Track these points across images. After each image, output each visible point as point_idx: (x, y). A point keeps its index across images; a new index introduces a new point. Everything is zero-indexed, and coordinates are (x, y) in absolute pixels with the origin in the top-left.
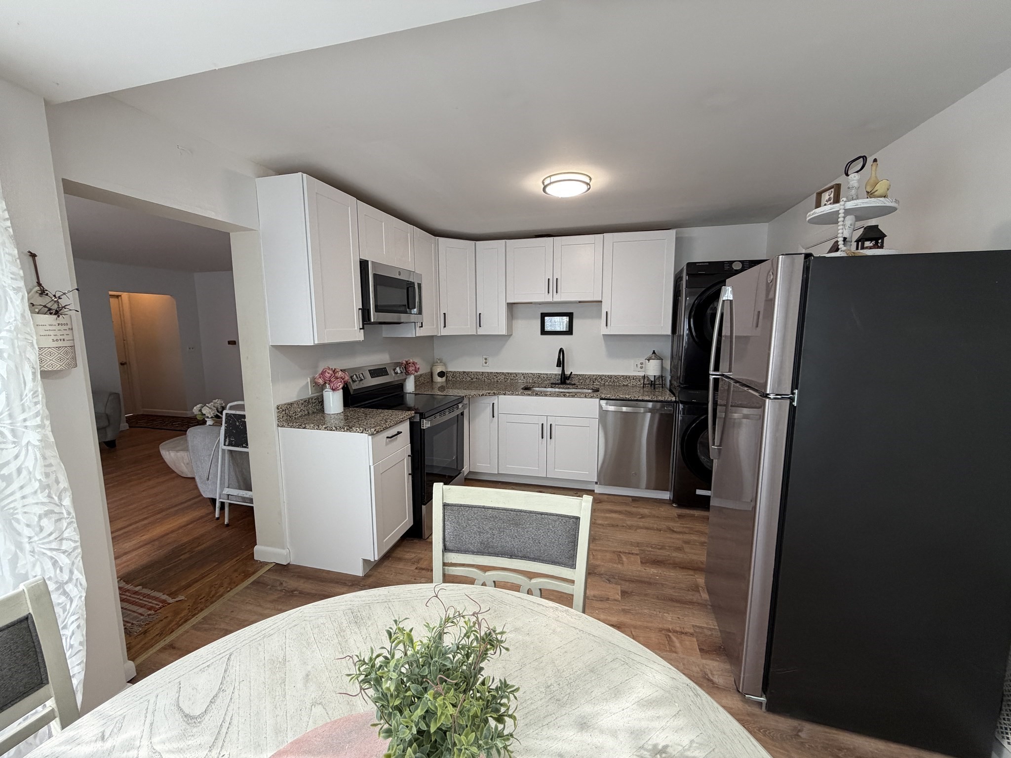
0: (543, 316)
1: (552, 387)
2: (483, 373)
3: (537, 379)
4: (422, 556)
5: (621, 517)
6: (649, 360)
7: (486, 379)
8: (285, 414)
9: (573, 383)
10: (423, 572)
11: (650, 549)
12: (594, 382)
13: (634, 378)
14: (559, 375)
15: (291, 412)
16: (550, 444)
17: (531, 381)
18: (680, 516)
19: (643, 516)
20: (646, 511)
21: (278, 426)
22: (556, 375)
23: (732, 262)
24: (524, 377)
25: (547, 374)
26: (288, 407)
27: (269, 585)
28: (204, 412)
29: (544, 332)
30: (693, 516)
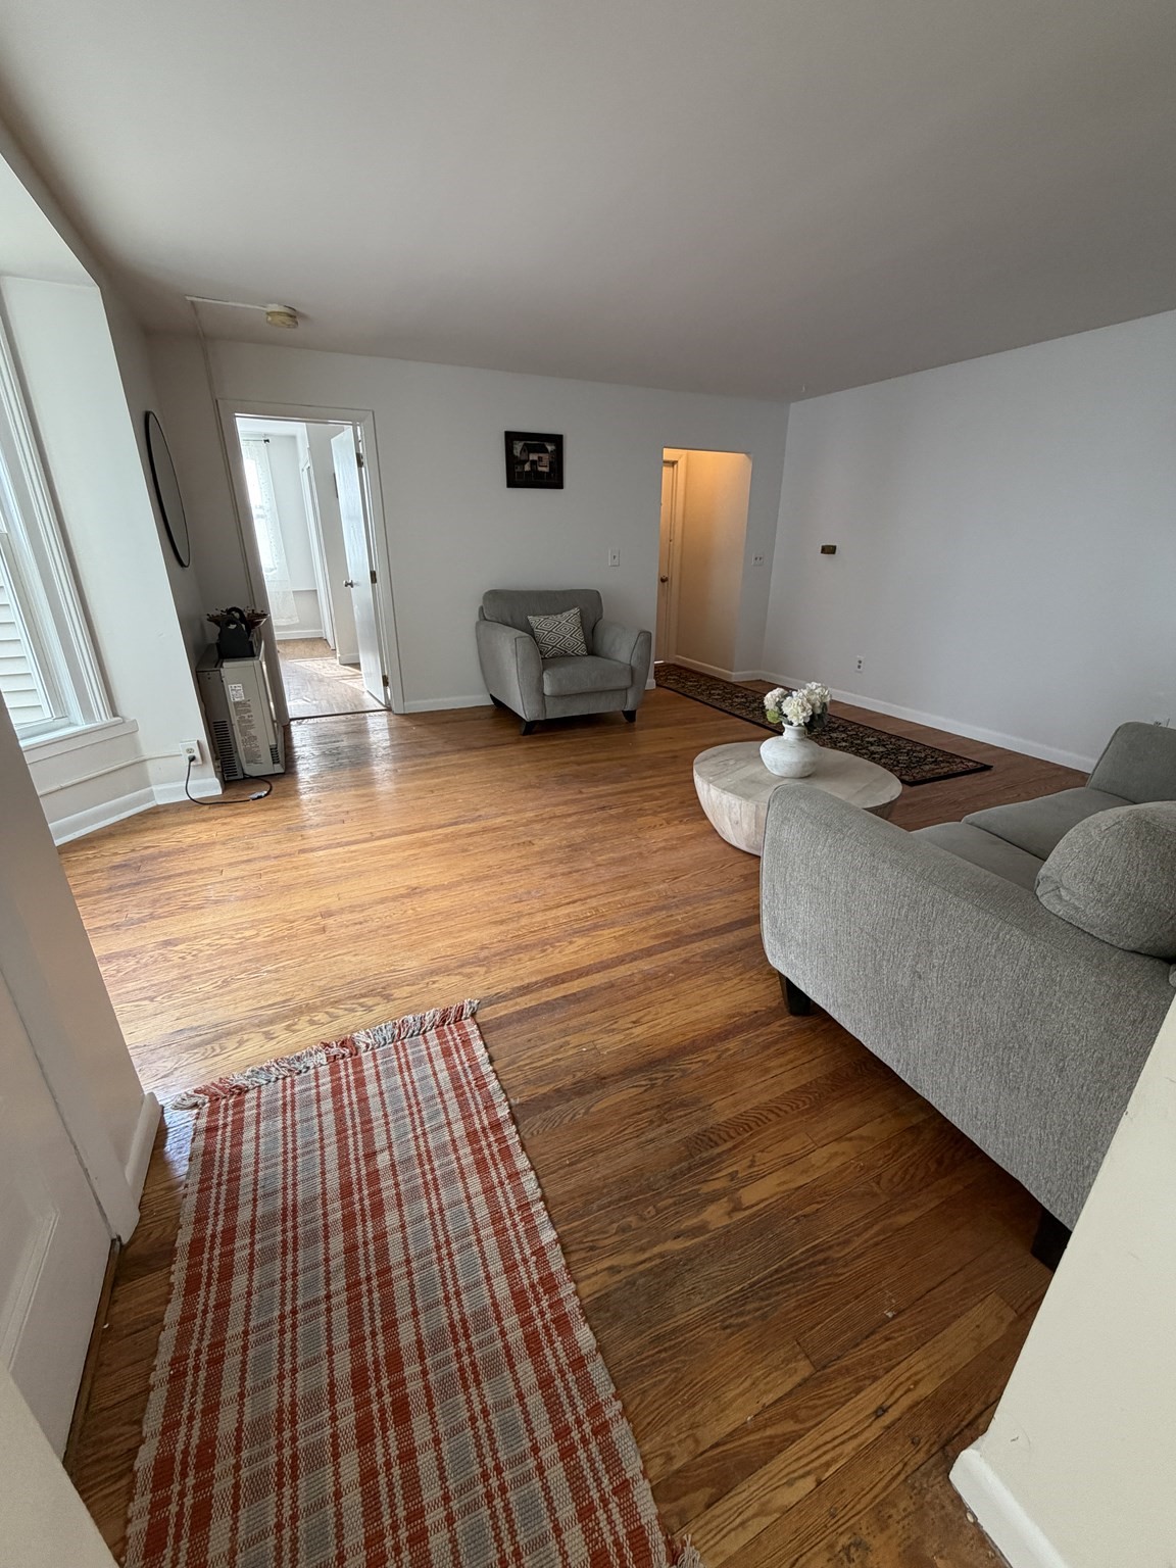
28: (786, 710)
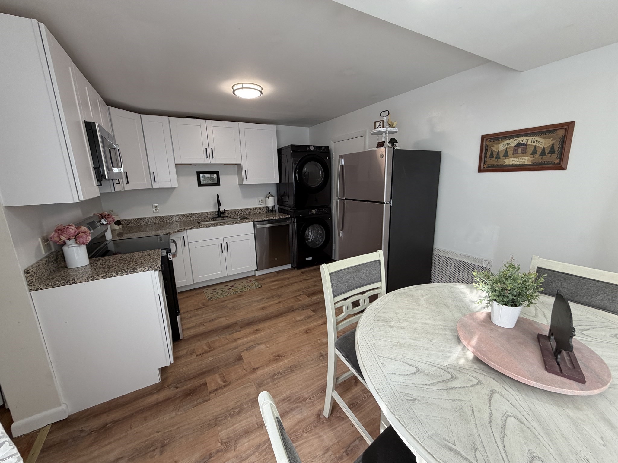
0: (198, 173)
1: (214, 220)
2: (156, 217)
3: (200, 216)
4: (193, 348)
5: (279, 282)
6: (268, 198)
7: (159, 221)
8: (37, 276)
9: (225, 216)
10: (205, 355)
11: (305, 290)
12: (238, 214)
13: (260, 208)
14: (216, 212)
15: (40, 274)
16: (227, 255)
17: (196, 219)
18: (303, 273)
19: (289, 278)
20: (287, 276)
21: (30, 290)
22: (213, 212)
23: (309, 146)
24: (191, 217)
25: (207, 213)
26: (37, 269)
27: (67, 440)
29: (200, 184)
30: (307, 271)
